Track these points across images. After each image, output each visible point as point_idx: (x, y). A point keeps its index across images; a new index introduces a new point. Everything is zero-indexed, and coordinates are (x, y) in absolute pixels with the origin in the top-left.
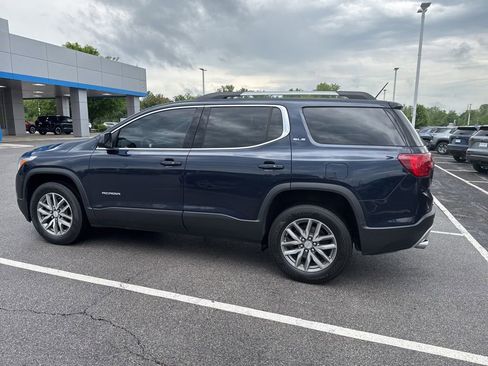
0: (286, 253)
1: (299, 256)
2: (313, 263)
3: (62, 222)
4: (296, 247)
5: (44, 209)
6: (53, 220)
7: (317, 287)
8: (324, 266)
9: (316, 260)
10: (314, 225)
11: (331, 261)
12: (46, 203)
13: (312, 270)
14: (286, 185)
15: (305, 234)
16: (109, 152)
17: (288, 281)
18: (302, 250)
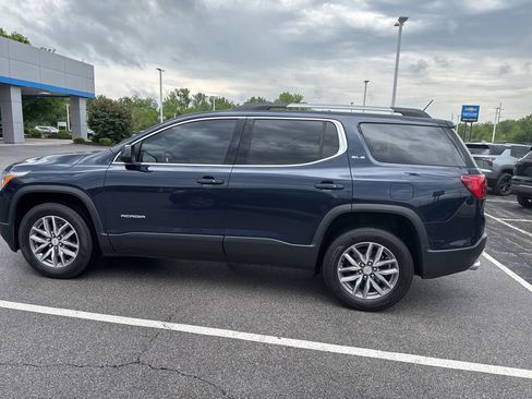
0: (343, 279)
1: (358, 283)
2: (372, 289)
3: (62, 251)
4: (353, 273)
5: (39, 235)
6: (52, 249)
7: (377, 315)
8: (384, 292)
9: (376, 286)
10: (375, 249)
11: (392, 287)
12: (42, 228)
13: (371, 297)
14: (347, 207)
15: (365, 259)
16: (128, 167)
17: (345, 310)
18: (361, 276)
